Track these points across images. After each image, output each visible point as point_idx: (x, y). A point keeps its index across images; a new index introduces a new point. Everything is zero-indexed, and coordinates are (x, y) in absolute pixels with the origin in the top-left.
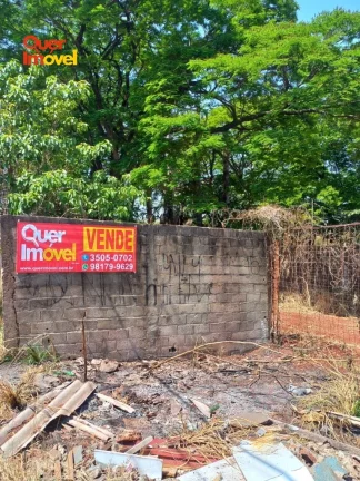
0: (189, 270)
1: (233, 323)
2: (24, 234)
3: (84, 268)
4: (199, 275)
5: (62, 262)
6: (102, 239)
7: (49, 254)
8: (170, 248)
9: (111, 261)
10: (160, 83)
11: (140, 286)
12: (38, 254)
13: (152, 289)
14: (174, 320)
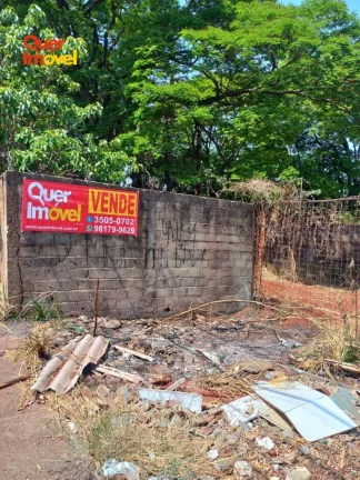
0: (185, 236)
1: (222, 287)
2: (30, 192)
3: (89, 229)
4: (194, 241)
5: (67, 222)
6: (106, 202)
7: (54, 214)
8: (169, 214)
9: (114, 224)
10: (151, 49)
11: (140, 250)
12: (44, 212)
13: (151, 252)
14: (170, 282)
